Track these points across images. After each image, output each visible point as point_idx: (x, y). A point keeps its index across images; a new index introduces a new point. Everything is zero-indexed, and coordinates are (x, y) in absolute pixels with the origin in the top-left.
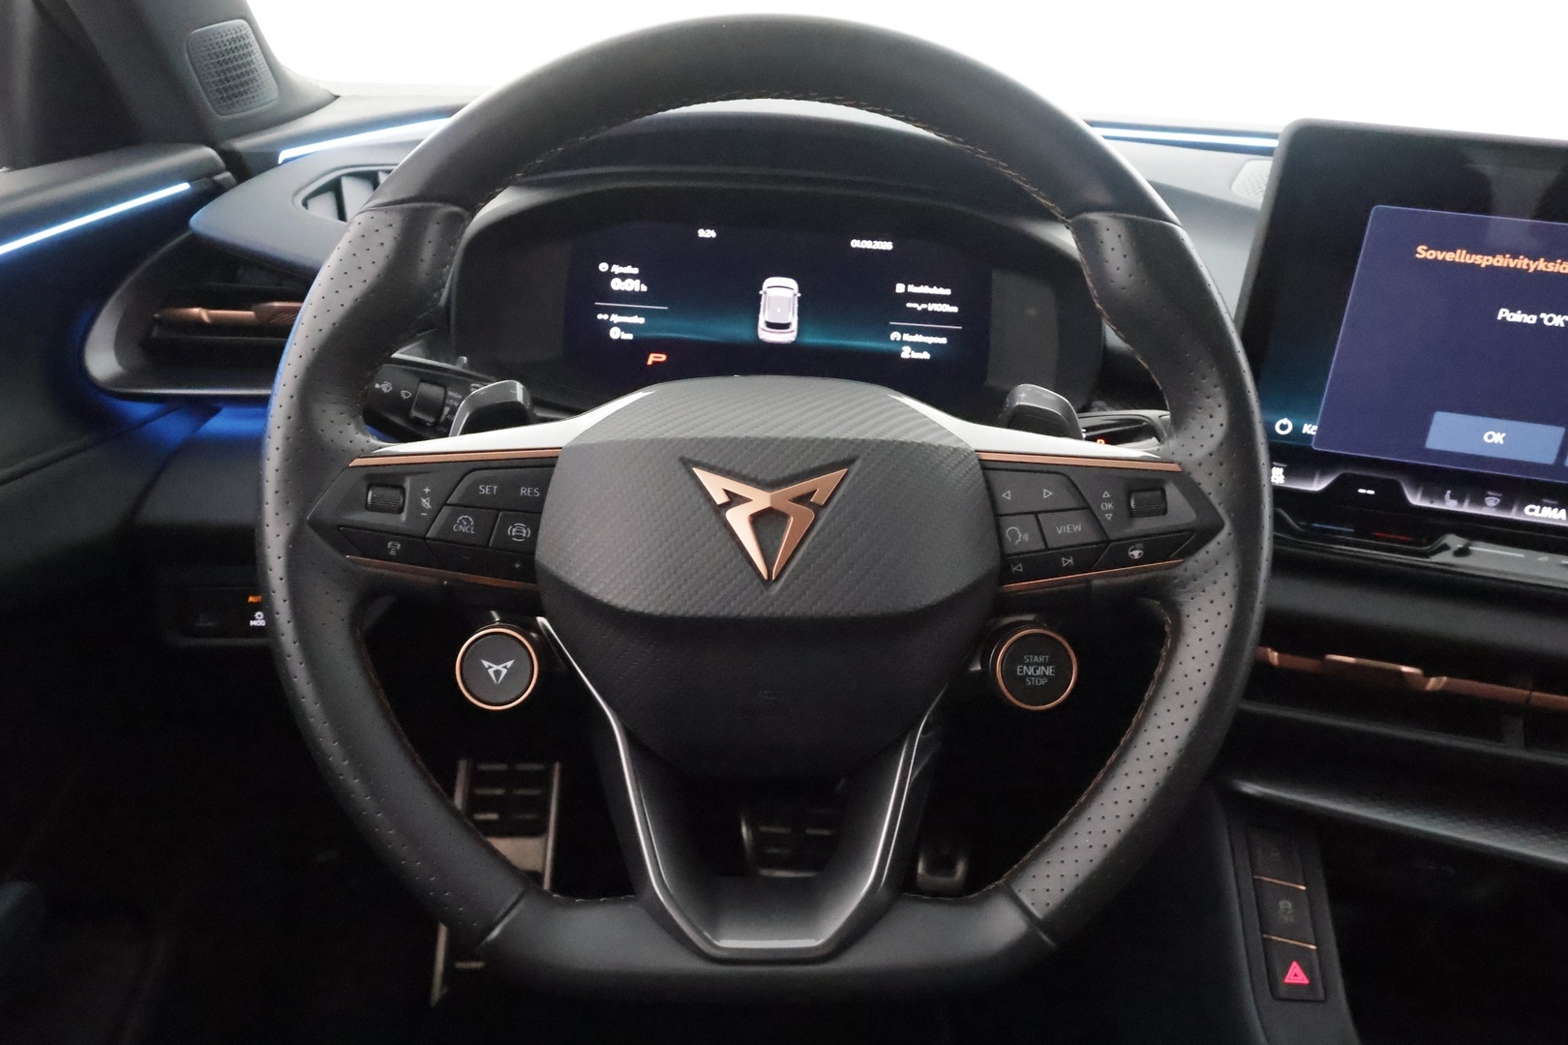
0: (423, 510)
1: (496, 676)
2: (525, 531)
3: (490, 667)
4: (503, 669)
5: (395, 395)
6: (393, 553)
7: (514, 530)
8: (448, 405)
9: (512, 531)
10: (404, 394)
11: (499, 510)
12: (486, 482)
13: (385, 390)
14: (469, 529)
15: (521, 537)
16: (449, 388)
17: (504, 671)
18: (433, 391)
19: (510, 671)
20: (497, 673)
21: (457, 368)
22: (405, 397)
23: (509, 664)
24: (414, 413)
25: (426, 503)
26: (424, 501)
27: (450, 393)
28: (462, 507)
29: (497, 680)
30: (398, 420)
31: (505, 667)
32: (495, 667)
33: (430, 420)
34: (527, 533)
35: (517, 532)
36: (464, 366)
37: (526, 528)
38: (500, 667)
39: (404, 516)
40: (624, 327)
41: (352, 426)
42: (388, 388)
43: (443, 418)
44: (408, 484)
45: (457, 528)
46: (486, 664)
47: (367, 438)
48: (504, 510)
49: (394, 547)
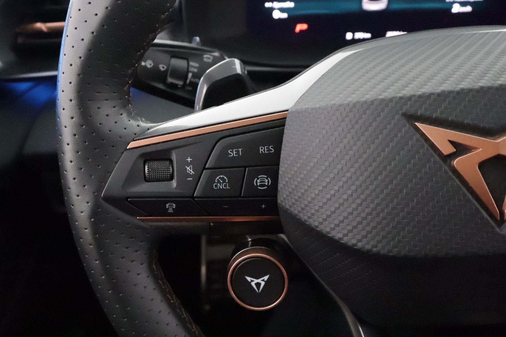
0: (189, 176)
1: (257, 288)
2: (266, 181)
3: (252, 281)
4: (262, 281)
5: (155, 69)
6: (171, 211)
7: (258, 181)
8: (191, 72)
9: (257, 182)
10: (162, 67)
11: (245, 167)
12: (232, 146)
13: (149, 66)
14: (225, 186)
15: (264, 186)
16: (189, 60)
17: (263, 284)
18: (180, 63)
19: (267, 282)
20: (258, 285)
21: (193, 45)
22: (162, 69)
23: (266, 278)
24: (170, 80)
25: (190, 170)
26: (188, 168)
27: (191, 63)
28: (217, 168)
29: (258, 289)
30: (161, 86)
31: (263, 280)
32: (256, 281)
33: (180, 83)
34: (268, 182)
35: (261, 182)
36: (198, 44)
37: (267, 178)
38: (259, 281)
39: (174, 183)
40: (282, 10)
41: (124, 115)
42: (151, 65)
43: (188, 81)
44: (174, 157)
45: (216, 186)
46: (249, 279)
47: (138, 123)
48: (248, 167)
49: (171, 207)
